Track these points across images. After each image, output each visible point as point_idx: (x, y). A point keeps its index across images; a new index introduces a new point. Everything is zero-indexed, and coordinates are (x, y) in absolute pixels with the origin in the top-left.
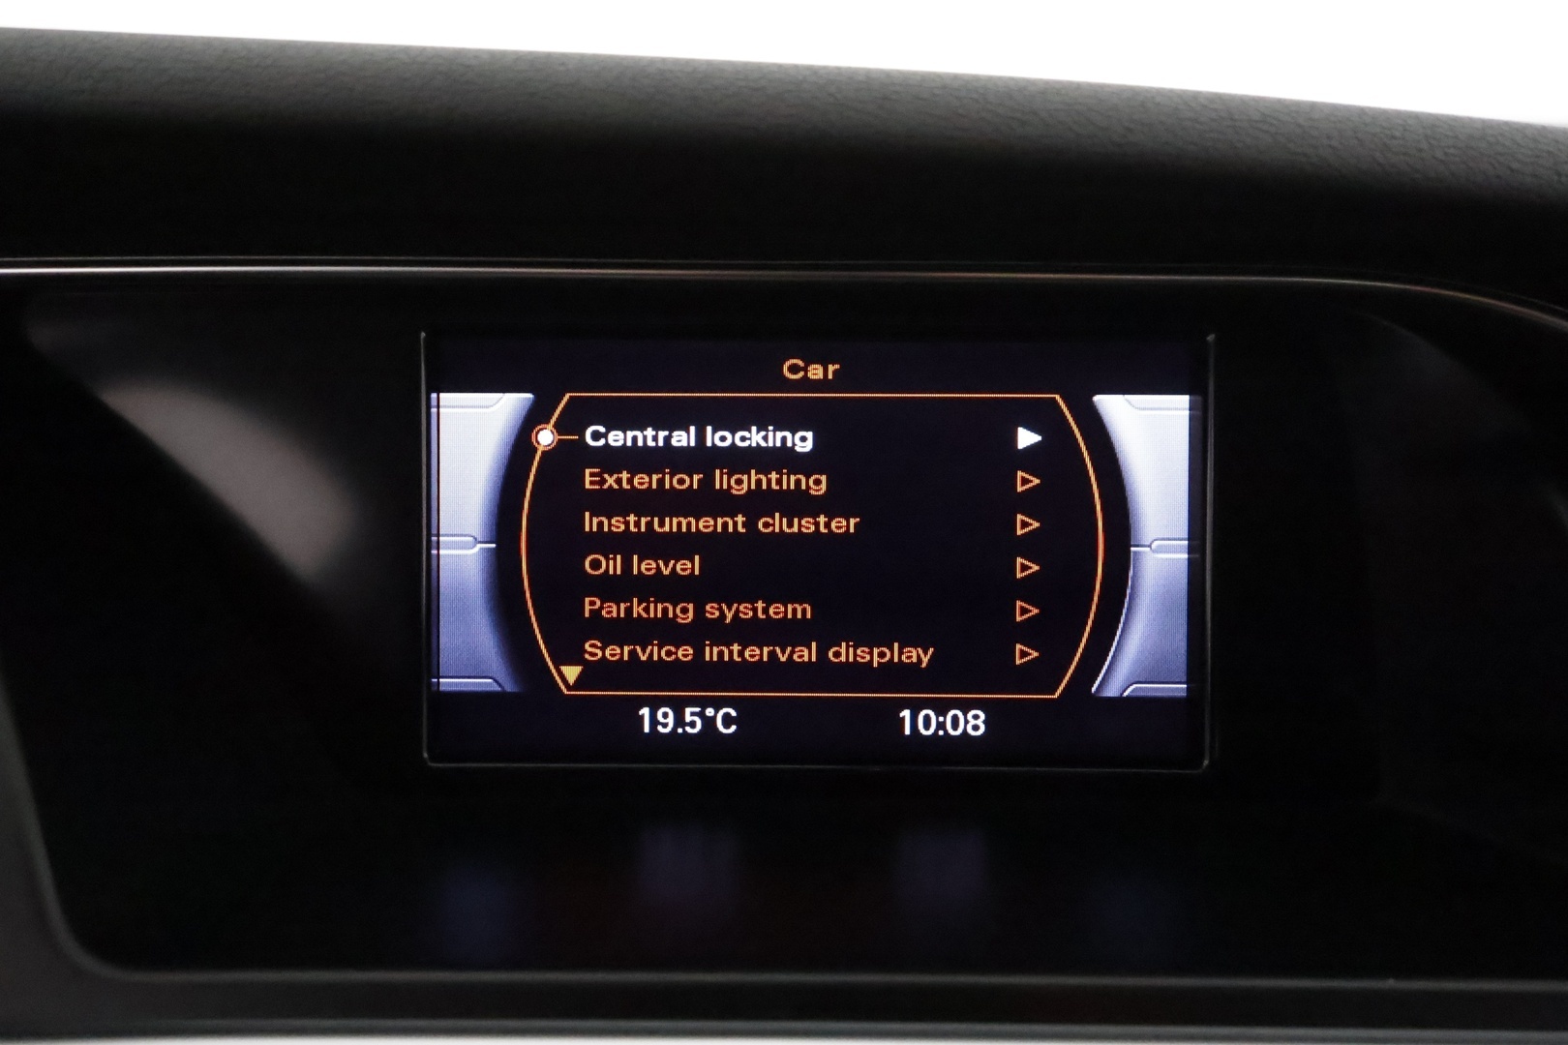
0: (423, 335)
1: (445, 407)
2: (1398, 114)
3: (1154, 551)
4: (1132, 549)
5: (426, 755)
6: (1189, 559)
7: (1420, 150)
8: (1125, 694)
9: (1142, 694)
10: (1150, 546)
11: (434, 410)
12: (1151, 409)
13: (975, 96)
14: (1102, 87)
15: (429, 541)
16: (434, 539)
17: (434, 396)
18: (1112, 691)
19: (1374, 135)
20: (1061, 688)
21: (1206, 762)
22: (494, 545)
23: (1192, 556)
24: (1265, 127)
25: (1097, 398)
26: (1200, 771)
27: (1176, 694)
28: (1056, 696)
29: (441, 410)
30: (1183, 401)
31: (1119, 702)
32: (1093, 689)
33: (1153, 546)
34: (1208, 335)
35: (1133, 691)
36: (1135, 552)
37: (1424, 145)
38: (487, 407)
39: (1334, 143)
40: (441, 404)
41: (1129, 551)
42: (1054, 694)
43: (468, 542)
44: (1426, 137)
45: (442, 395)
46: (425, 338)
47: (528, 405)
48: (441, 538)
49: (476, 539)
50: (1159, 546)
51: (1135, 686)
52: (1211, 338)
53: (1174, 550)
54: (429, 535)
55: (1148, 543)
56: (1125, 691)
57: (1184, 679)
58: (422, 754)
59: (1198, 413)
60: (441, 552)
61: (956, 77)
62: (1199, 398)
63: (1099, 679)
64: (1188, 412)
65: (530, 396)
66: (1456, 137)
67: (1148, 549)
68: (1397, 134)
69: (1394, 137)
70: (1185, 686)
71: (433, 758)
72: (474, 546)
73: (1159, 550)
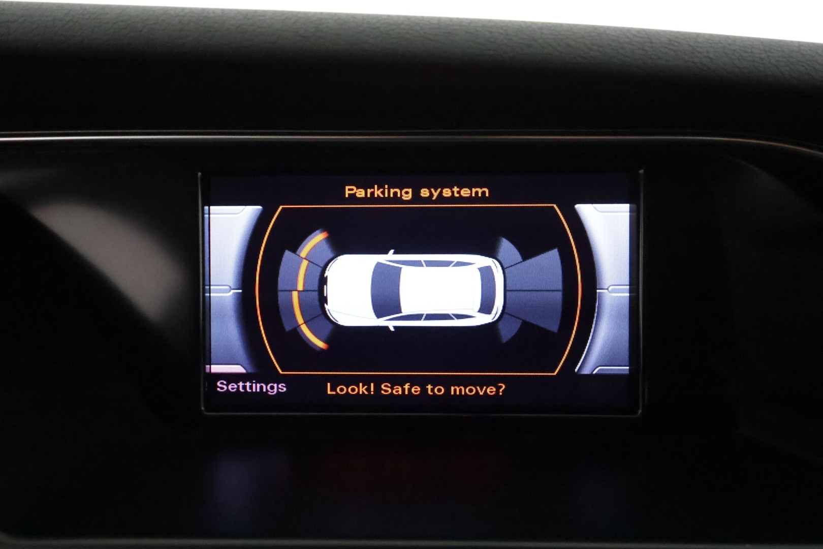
0: (200, 174)
1: (213, 214)
2: (749, 39)
3: (610, 292)
4: (598, 291)
5: (203, 408)
6: (630, 296)
7: (761, 59)
8: (594, 372)
9: (604, 372)
10: (607, 289)
11: (206, 216)
12: (608, 212)
13: (501, 31)
14: (575, 26)
15: (204, 288)
16: (207, 287)
17: (206, 208)
18: (586, 371)
19: (735, 51)
20: (558, 369)
21: (640, 411)
22: (240, 291)
23: (632, 294)
24: (670, 47)
25: (577, 206)
26: (637, 416)
27: (623, 372)
28: (555, 374)
29: (211, 216)
30: (626, 207)
31: (591, 376)
32: (576, 370)
33: (610, 289)
34: (640, 170)
35: (599, 370)
36: (599, 293)
37: (764, 56)
38: (237, 214)
39: (711, 55)
40: (211, 212)
41: (596, 292)
42: (554, 373)
43: (226, 289)
44: (765, 51)
45: (211, 207)
46: (201, 176)
47: (259, 213)
48: (211, 287)
49: (230, 287)
50: (612, 289)
51: (600, 368)
52: (641, 171)
53: (622, 291)
54: (204, 285)
55: (606, 287)
56: (594, 371)
57: (628, 364)
58: (200, 408)
59: (635, 214)
60: (211, 295)
61: (490, 21)
62: (634, 206)
63: (579, 364)
64: (628, 214)
65: (260, 207)
66: (783, 51)
67: (606, 291)
68: (749, 50)
69: (746, 52)
70: (628, 368)
71: (207, 410)
72: (230, 291)
73: (613, 291)
